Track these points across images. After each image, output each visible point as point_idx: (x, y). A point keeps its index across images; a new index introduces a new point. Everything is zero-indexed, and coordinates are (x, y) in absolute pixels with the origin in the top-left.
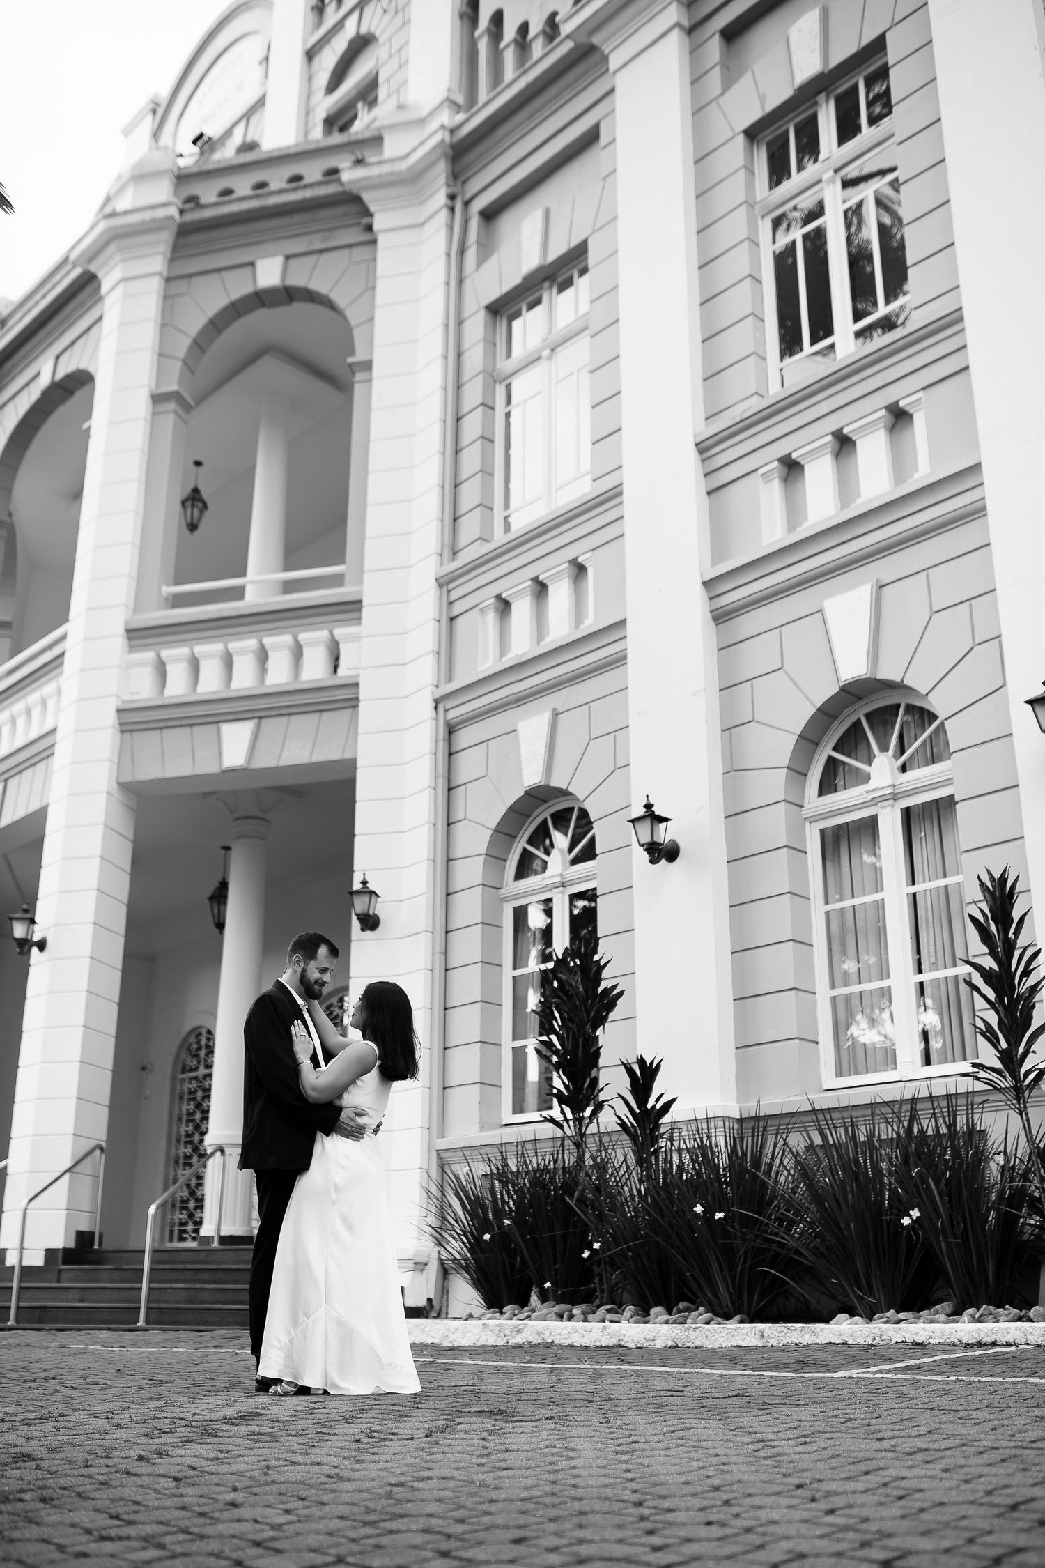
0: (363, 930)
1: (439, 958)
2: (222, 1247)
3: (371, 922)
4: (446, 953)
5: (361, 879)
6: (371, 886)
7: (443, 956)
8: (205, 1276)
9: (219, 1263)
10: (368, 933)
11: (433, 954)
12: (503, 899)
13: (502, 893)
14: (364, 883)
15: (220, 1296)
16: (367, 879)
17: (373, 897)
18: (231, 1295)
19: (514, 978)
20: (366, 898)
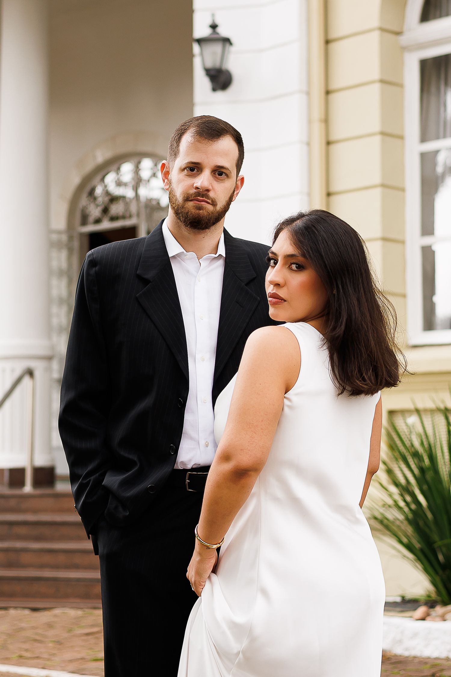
0: (214, 90)
1: (318, 128)
2: (39, 492)
3: (222, 79)
4: (326, 121)
5: (209, 22)
6: (223, 31)
7: (323, 125)
8: (22, 530)
9: (35, 511)
10: (220, 95)
11: (310, 122)
12: (405, 49)
13: (404, 40)
14: (214, 27)
15: (47, 559)
16: (218, 22)
17: (227, 45)
18: (61, 559)
19: (423, 156)
20: (217, 48)
